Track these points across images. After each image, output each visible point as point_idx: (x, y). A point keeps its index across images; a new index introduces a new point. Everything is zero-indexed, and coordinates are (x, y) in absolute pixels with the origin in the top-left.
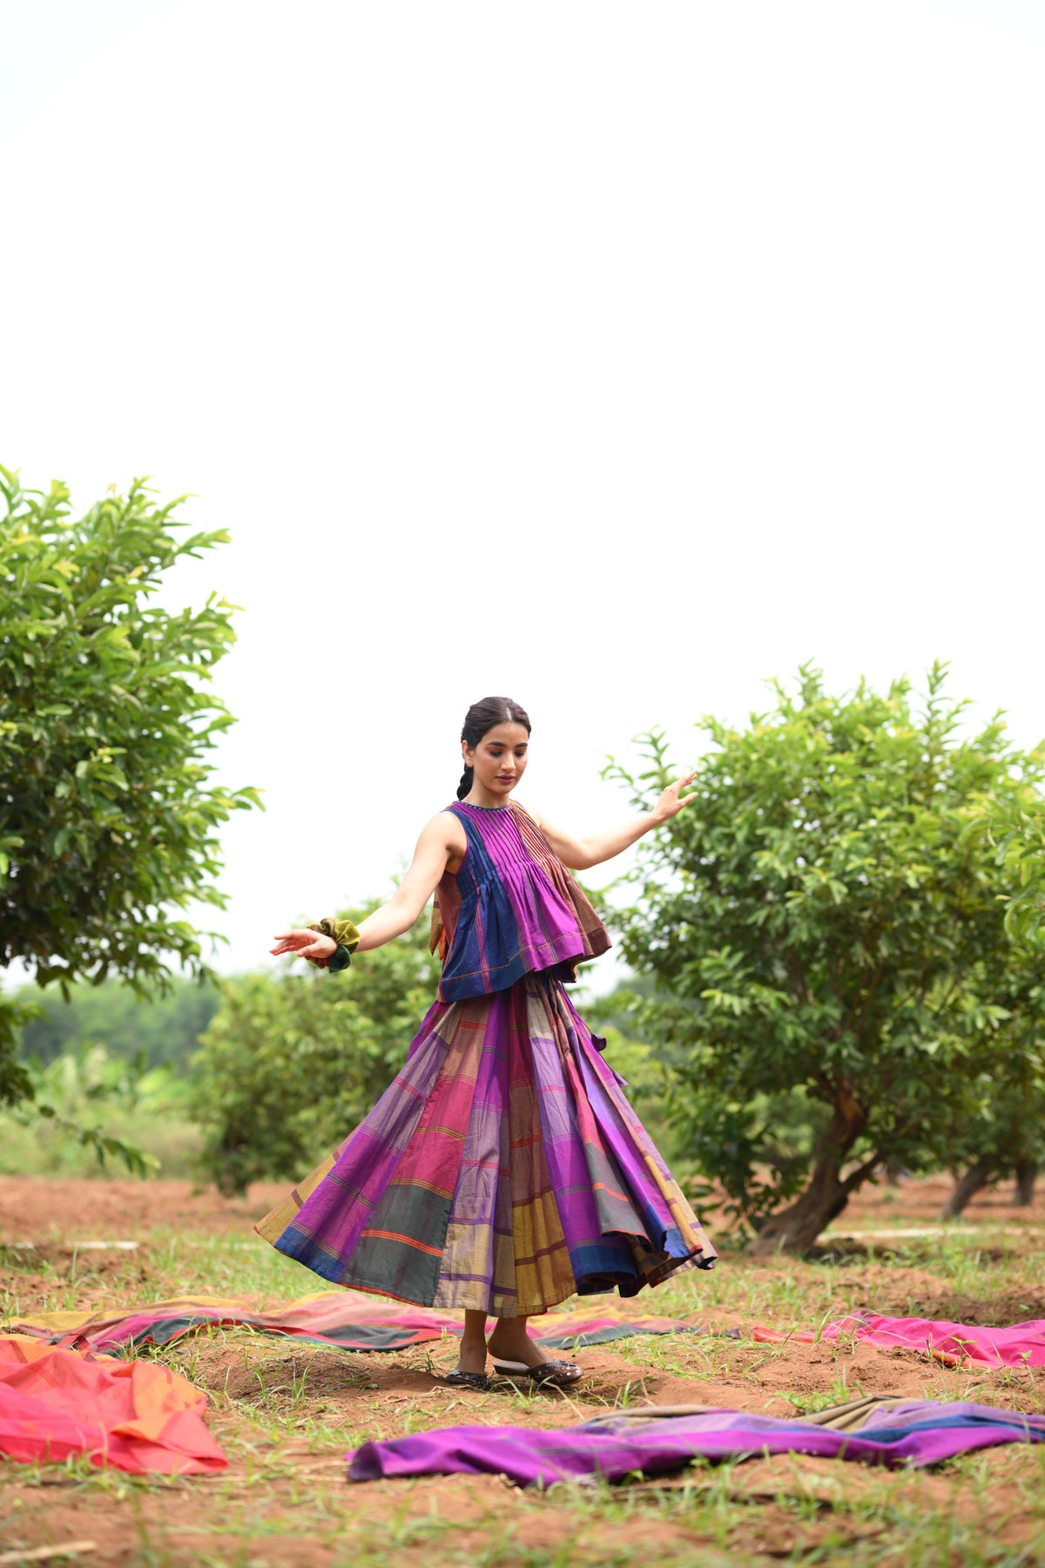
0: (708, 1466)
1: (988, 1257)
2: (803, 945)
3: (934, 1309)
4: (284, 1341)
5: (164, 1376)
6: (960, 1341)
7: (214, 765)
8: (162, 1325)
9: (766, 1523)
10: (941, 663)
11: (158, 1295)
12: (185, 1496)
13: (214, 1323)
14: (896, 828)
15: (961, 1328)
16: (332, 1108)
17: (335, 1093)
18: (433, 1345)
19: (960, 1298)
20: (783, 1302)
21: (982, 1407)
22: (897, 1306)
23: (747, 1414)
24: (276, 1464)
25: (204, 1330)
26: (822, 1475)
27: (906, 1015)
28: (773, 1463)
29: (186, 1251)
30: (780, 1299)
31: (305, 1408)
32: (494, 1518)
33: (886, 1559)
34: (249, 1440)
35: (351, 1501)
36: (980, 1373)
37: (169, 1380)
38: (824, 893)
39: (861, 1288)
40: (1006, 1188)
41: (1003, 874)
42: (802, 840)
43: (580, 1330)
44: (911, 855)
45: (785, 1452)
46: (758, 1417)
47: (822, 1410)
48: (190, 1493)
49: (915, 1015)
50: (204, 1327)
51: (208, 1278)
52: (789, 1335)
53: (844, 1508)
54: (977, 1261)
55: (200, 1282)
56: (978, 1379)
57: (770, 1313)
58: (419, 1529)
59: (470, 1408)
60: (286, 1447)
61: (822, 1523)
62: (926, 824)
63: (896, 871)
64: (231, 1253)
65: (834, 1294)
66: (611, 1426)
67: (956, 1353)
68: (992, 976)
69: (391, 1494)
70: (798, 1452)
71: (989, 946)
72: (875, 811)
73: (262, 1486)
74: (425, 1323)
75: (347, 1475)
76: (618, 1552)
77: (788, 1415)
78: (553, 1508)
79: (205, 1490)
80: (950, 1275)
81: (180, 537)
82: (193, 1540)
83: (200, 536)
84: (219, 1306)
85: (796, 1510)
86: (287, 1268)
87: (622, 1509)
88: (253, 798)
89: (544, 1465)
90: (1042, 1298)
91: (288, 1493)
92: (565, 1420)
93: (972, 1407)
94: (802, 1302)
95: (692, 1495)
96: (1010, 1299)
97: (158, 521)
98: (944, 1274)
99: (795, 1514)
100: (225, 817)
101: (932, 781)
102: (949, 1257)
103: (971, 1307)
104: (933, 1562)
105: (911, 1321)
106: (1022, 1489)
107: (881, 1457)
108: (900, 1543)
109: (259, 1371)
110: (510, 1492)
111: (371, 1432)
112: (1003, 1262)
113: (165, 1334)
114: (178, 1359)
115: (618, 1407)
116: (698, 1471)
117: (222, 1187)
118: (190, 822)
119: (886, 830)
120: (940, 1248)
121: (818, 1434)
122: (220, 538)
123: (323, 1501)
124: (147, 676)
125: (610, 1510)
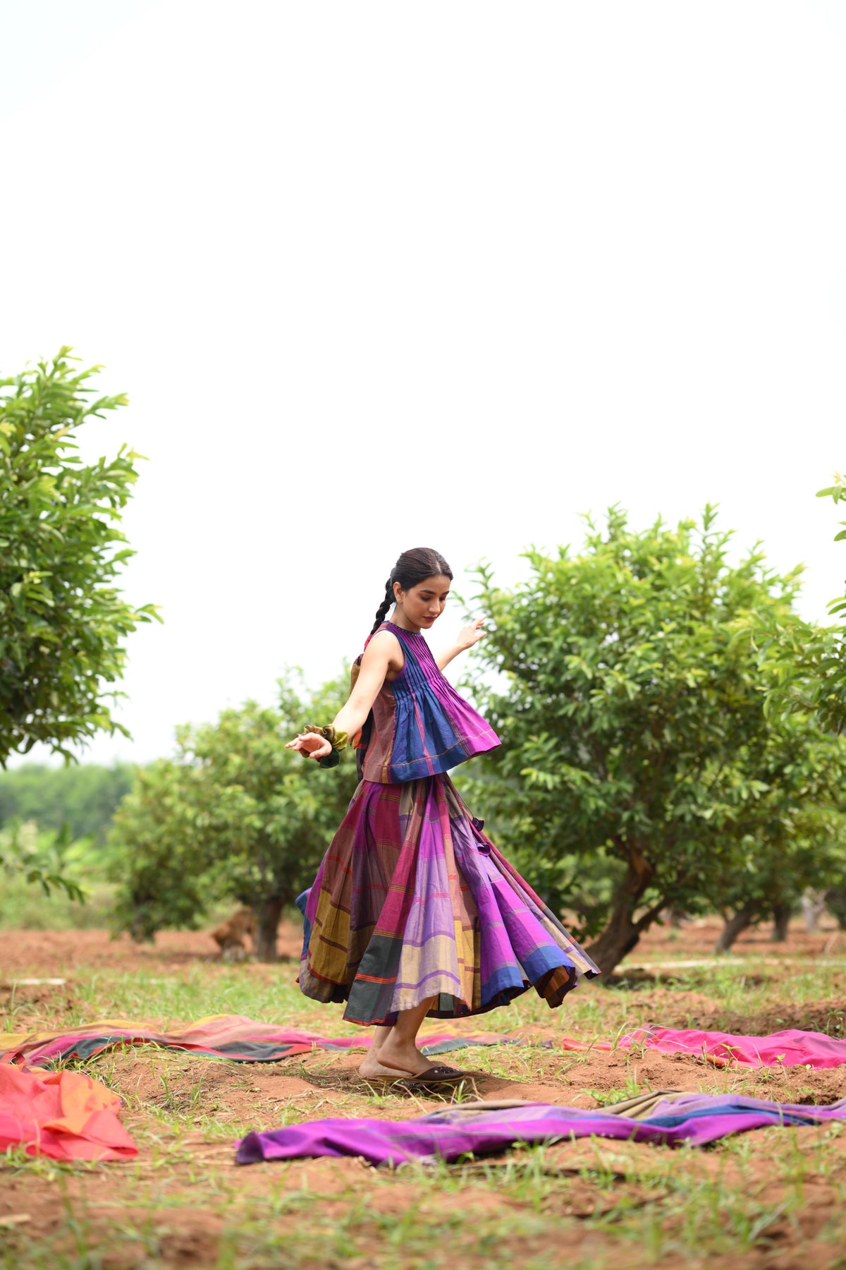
0: (526, 1148)
1: (751, 982)
2: (603, 731)
3: (708, 1023)
4: (184, 1054)
5: (86, 1083)
6: (728, 1047)
7: (120, 588)
8: (83, 1045)
9: (572, 1191)
10: (712, 505)
11: (81, 1020)
12: (103, 1178)
13: (128, 1042)
14: (680, 639)
15: (729, 1037)
16: (224, 870)
17: (225, 857)
18: (305, 1057)
19: (729, 1015)
20: (587, 1019)
21: (745, 1098)
22: (679, 1022)
23: (558, 1107)
24: (178, 1152)
25: (119, 1047)
26: (617, 1153)
27: (686, 789)
28: (578, 1145)
29: (104, 985)
30: (586, 1017)
31: (201, 1107)
32: (354, 1191)
33: (668, 1218)
34: (156, 1133)
35: (238, 1180)
36: (744, 1073)
37: (90, 1086)
38: (621, 691)
39: (650, 1008)
40: (766, 928)
41: (763, 676)
42: (603, 648)
44: (691, 661)
45: (588, 1136)
46: (566, 1108)
47: (618, 1102)
48: (107, 1175)
49: (693, 789)
50: (119, 1045)
51: (123, 1007)
52: (591, 1044)
53: (635, 1178)
54: (742, 985)
55: (115, 1010)
56: (742, 1077)
57: (577, 1028)
58: (293, 1200)
59: (335, 1106)
60: (185, 1138)
61: (618, 1192)
62: (703, 636)
63: (678, 673)
64: (141, 987)
65: (628, 1012)
66: (448, 1117)
67: (725, 1057)
68: (754, 757)
69: (271, 1174)
70: (598, 1135)
71: (752, 733)
72: (664, 625)
73: (166, 1169)
74: (299, 1039)
75: (235, 1159)
76: (453, 1215)
77: (590, 1107)
78: (401, 1182)
79: (120, 1173)
80: (721, 996)
81: (89, 400)
82: (108, 1212)
83: (103, 400)
84: (132, 1028)
85: (597, 1181)
86: (186, 997)
87: (457, 1183)
88: (152, 612)
89: (395, 1149)
90: (794, 1013)
91: (187, 1174)
92: (411, 1113)
93: (737, 1098)
94: (602, 1019)
95: (513, 1171)
96: (769, 1014)
97: (72, 387)
98: (716, 996)
99: (596, 1184)
100: (133, 629)
101: (707, 601)
102: (720, 982)
103: (738, 1021)
104: (706, 1220)
105: (689, 1032)
106: (777, 1162)
107: (665, 1139)
108: (680, 1205)
109: (165, 1079)
110: (366, 1171)
111: (254, 1125)
112: (764, 985)
113: (87, 1051)
114: (98, 1070)
115: (454, 1102)
116: (518, 1152)
117: (134, 934)
118: (104, 634)
119: (672, 640)
120: (713, 975)
121: (615, 1122)
122: (120, 401)
123: (215, 1180)
124: (68, 516)
125: (447, 1183)
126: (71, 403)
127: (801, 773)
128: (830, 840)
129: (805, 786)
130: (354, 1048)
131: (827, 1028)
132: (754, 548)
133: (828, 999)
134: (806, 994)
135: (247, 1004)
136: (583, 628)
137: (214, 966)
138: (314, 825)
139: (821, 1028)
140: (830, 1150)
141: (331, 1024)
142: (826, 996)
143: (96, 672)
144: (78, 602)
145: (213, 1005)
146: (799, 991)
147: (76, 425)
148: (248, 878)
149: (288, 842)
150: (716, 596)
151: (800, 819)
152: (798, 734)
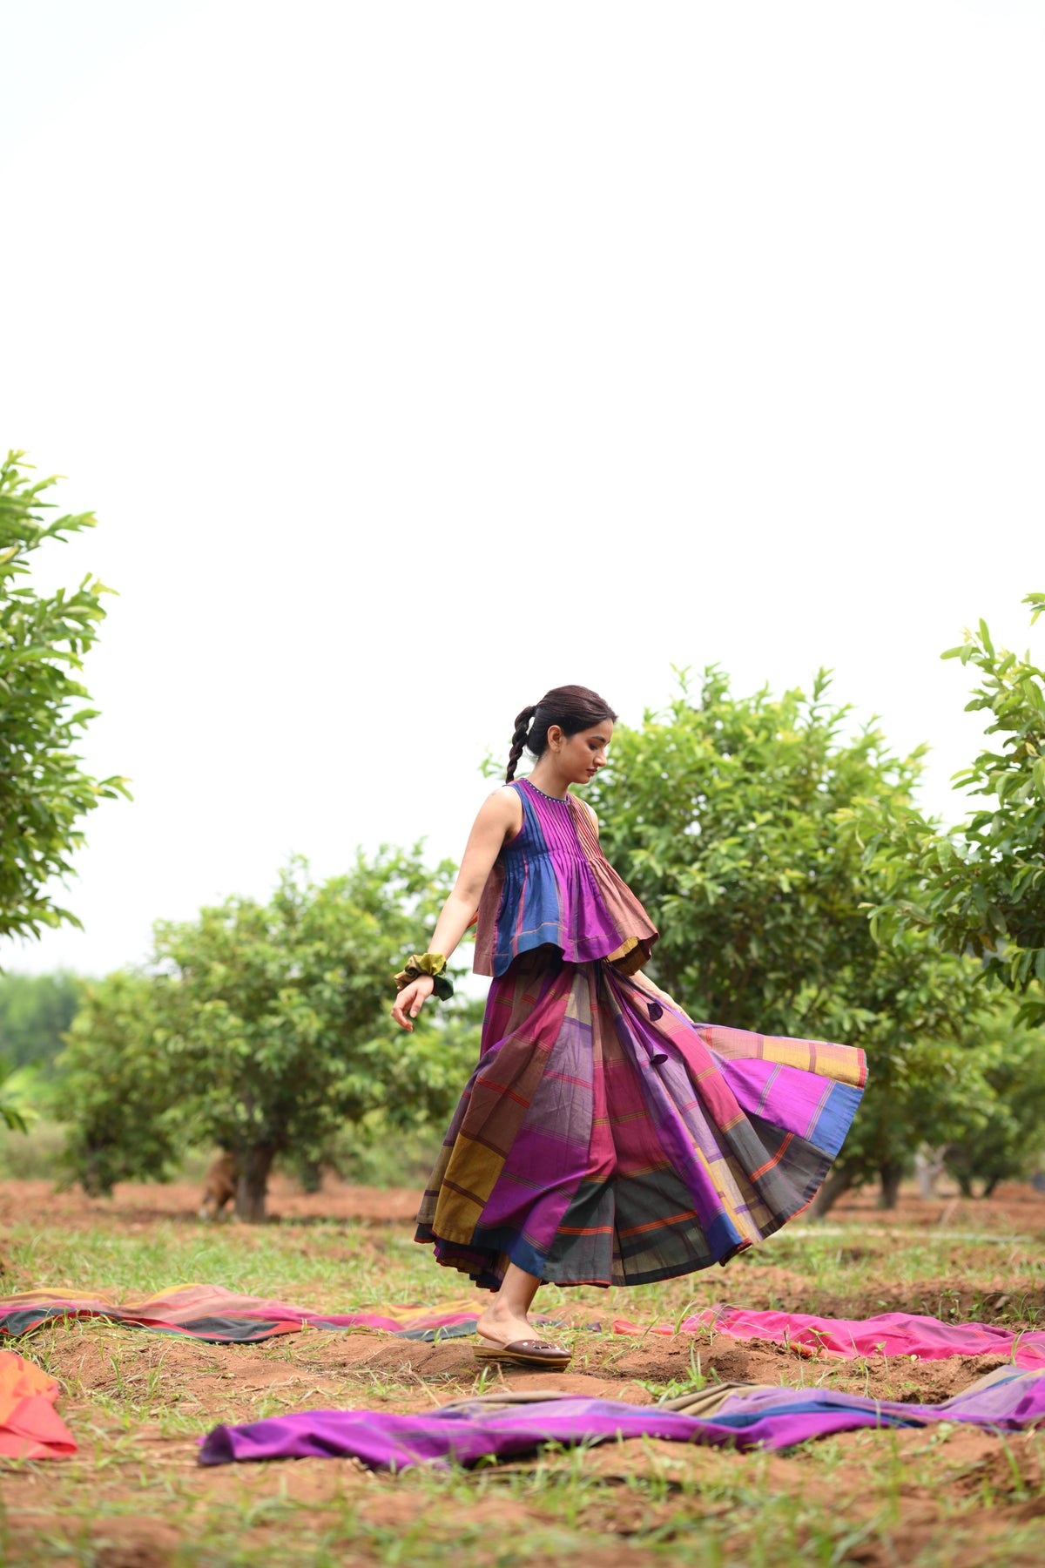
0: (562, 1450)
1: (849, 1256)
2: (677, 947)
3: (794, 1306)
4: (142, 1332)
5: (15, 1363)
6: (817, 1333)
7: (79, 755)
8: (16, 1318)
9: (616, 1503)
10: (826, 670)
11: (15, 1288)
12: (32, 1480)
13: (71, 1315)
14: (774, 833)
15: (819, 1321)
16: (200, 1107)
17: (202, 1091)
18: (293, 1337)
19: (820, 1295)
20: (645, 1298)
21: (834, 1393)
22: (759, 1302)
23: (603, 1401)
24: (127, 1449)
25: (60, 1322)
26: (673, 1458)
27: (775, 1017)
28: (625, 1447)
29: (46, 1247)
30: (643, 1295)
31: (160, 1397)
32: (344, 1499)
33: (732, 1537)
34: (101, 1426)
35: (201, 1484)
36: (835, 1363)
37: (21, 1367)
38: (699, 894)
39: (724, 1285)
40: (871, 1192)
41: (876, 881)
42: (679, 841)
43: (442, 1323)
44: (786, 859)
45: (639, 1436)
46: (613, 1403)
47: (678, 1397)
48: (37, 1476)
49: (783, 1016)
50: (61, 1318)
51: (68, 1273)
52: (649, 1327)
53: (694, 1488)
54: (838, 1259)
55: (59, 1276)
56: (833, 1370)
57: (632, 1308)
58: (268, 1509)
59: (327, 1397)
60: (138, 1431)
61: (672, 1504)
62: (804, 830)
63: (769, 874)
64: (93, 1250)
65: (696, 1290)
66: (466, 1411)
67: (812, 1344)
68: (859, 980)
69: (242, 1477)
70: (652, 1436)
71: (858, 951)
72: (756, 814)
73: (112, 1471)
74: (286, 1316)
75: (198, 1459)
76: (465, 1529)
77: (644, 1402)
78: (403, 1490)
79: (52, 1474)
80: (812, 1273)
81: (47, 518)
82: (35, 1521)
83: (65, 519)
84: (78, 1298)
85: (647, 1491)
86: (149, 1263)
87: (474, 1491)
88: (119, 786)
89: (397, 1449)
90: (901, 1294)
91: (137, 1477)
92: (421, 1406)
93: (825, 1393)
94: (664, 1298)
95: (545, 1477)
96: (869, 1296)
97: (26, 500)
98: (806, 1272)
99: (646, 1495)
100: (94, 805)
101: (809, 787)
102: (811, 1255)
103: (831, 1303)
104: (778, 1539)
105: (770, 1314)
106: (870, 1471)
107: (732, 1441)
108: (747, 1521)
109: (116, 1361)
110: (362, 1476)
111: (226, 1419)
112: (865, 1260)
113: (20, 1326)
114: (33, 1350)
115: (475, 1395)
116: (552, 1455)
117: (87, 1187)
118: (58, 810)
119: (764, 834)
120: (803, 1246)
121: (673, 1419)
122: (87, 521)
123: (172, 1484)
124: (16, 660)
125: (462, 1493)
126: (23, 522)
127: (918, 1001)
128: (949, 1084)
129: (920, 1016)
130: (355, 1327)
131: (939, 1313)
132: (869, 724)
133: (942, 1278)
134: (916, 1272)
135: (223, 1273)
136: (652, 816)
137: (185, 1227)
138: (315, 1051)
139: (932, 1313)
140: (936, 1459)
141: (328, 1299)
142: (939, 1274)
143: (47, 857)
144: (26, 768)
145: (180, 1272)
146: (908, 1268)
147: (29, 549)
148: (231, 1118)
149: (283, 1072)
150: (821, 782)
151: (913, 1056)
152: (914, 952)
